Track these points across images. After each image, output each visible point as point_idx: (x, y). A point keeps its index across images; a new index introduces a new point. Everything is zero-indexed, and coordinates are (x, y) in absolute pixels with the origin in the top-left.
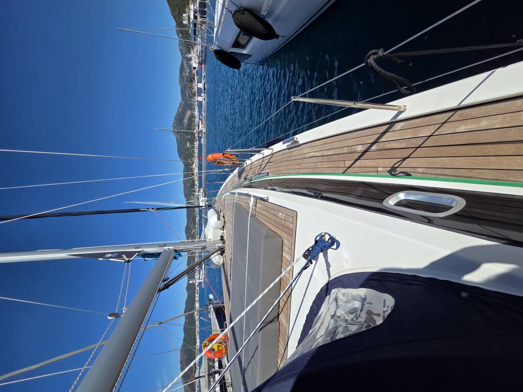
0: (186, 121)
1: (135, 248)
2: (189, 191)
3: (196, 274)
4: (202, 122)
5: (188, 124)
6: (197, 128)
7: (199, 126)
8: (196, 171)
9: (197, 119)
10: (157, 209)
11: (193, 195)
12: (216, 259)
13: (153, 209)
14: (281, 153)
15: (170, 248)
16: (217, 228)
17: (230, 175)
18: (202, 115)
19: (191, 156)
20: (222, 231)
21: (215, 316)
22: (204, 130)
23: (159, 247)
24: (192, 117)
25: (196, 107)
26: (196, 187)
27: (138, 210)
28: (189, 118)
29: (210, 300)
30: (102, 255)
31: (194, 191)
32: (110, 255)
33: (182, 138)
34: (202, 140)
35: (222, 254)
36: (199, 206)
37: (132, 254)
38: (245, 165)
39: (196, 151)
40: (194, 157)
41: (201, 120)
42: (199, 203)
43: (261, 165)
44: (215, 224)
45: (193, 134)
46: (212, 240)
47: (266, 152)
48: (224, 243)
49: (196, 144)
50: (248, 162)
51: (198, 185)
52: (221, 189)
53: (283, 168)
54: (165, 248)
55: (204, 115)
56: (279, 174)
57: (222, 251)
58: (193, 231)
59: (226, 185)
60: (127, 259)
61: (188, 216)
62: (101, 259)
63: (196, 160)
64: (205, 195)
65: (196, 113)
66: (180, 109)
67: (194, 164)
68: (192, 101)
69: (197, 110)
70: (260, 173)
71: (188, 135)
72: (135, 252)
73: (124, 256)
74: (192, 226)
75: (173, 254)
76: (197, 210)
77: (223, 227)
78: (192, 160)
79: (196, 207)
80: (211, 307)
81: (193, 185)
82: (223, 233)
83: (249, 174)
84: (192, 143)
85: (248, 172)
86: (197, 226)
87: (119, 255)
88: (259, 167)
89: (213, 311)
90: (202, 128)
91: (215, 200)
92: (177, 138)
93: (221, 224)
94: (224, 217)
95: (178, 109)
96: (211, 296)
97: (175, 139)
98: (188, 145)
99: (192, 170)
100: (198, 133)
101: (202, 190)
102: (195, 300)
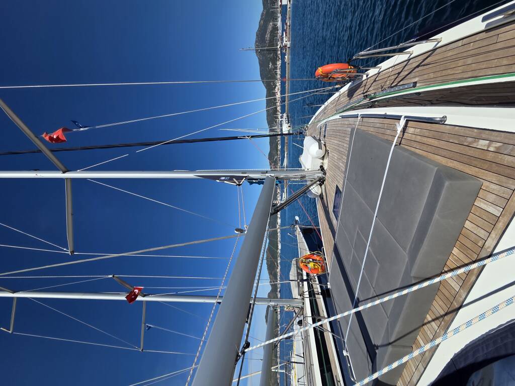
0: (268, 36)
1: (242, 173)
2: (272, 118)
3: (278, 196)
4: (286, 33)
5: (270, 40)
6: (279, 43)
7: (282, 40)
8: (278, 96)
9: (280, 31)
10: (252, 137)
11: (276, 122)
12: (316, 190)
13: (248, 136)
14: (460, 43)
15: (272, 175)
16: (317, 158)
17: (334, 94)
18: (286, 24)
19: (274, 77)
20: (322, 161)
21: (302, 235)
22: (289, 44)
23: (262, 173)
24: (275, 28)
25: (279, 15)
26: (278, 113)
27: (236, 138)
28: (271, 32)
29: (296, 222)
30: (218, 178)
31: (277, 118)
32: (224, 178)
33: (264, 58)
34: (286, 57)
35: (321, 185)
36: (282, 134)
37: (242, 178)
38: (365, 77)
39: (279, 72)
40: (277, 79)
41: (285, 31)
42: (282, 130)
43: (399, 73)
44: (316, 153)
45: (275, 51)
46: (310, 170)
47: (420, 48)
48: (325, 174)
49: (279, 63)
50: (372, 72)
51: (280, 111)
52: (316, 114)
53: (460, 70)
54: (267, 175)
55: (288, 24)
56: (444, 82)
57: (322, 181)
58: (276, 157)
59: (325, 108)
60: (238, 183)
61: (271, 143)
62: (218, 181)
63: (278, 84)
64: (288, 121)
65: (279, 24)
66: (262, 22)
67: (277, 87)
68: (274, 8)
69: (280, 19)
70: (396, 86)
71: (271, 54)
72: (243, 177)
73: (234, 179)
74: (274, 153)
75: (276, 181)
76: (279, 137)
77: (323, 157)
78: (274, 84)
79: (278, 135)
80: (297, 226)
81: (275, 111)
82: (323, 163)
83: (371, 89)
84: (275, 64)
85: (367, 87)
86: (279, 153)
87: (231, 178)
88: (393, 77)
89: (300, 230)
90: (287, 42)
91: (307, 127)
92: (259, 59)
93: (322, 152)
94: (325, 145)
95: (260, 23)
96: (297, 218)
97: (258, 60)
98: (270, 66)
99: (274, 94)
100: (281, 49)
101: (285, 115)
102: (277, 217)
